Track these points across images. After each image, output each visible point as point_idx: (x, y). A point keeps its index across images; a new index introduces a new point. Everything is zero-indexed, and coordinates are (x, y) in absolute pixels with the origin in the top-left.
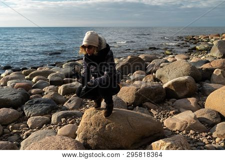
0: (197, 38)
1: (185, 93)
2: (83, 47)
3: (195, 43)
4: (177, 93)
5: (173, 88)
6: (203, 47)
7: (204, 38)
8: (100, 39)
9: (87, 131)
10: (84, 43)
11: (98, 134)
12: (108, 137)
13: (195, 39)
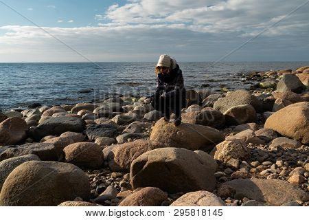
0: (263, 75)
1: (245, 119)
2: (159, 68)
3: (260, 80)
4: (237, 120)
5: (232, 115)
6: (269, 84)
7: (271, 74)
8: (171, 60)
9: (161, 137)
10: (159, 65)
11: (171, 138)
12: (180, 141)
13: (259, 76)
